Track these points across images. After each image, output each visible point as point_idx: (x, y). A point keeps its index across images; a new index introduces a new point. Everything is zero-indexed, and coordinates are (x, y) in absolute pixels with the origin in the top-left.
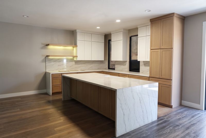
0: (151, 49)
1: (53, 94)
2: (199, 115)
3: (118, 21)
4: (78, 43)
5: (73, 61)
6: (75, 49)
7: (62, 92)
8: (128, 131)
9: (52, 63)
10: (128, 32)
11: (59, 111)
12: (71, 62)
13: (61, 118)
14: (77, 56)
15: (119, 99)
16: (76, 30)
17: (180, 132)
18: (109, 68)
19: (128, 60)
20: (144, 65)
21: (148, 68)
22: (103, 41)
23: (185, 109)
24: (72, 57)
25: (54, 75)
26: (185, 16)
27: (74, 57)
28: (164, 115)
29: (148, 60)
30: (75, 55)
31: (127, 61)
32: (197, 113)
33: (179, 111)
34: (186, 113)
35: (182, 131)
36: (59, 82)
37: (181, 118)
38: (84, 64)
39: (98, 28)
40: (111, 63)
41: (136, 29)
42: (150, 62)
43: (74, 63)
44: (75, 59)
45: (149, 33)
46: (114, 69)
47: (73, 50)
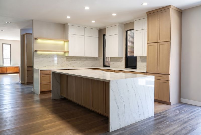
0: (148, 43)
1: (42, 93)
2: (198, 111)
3: (114, 15)
4: (70, 37)
5: (64, 57)
6: (66, 43)
7: (51, 91)
8: (123, 126)
9: (41, 59)
10: (124, 26)
11: (48, 110)
12: (62, 58)
13: (50, 116)
14: (68, 52)
15: (113, 91)
16: (68, 23)
17: (177, 126)
18: (104, 66)
19: (124, 56)
20: (140, 61)
21: (145, 64)
22: (98, 36)
23: (183, 106)
24: (63, 53)
25: (43, 71)
26: (182, 10)
27: (65, 53)
28: (162, 111)
29: (145, 54)
30: (66, 50)
31: (122, 57)
32: (196, 109)
33: (177, 108)
34: (184, 109)
35: (179, 125)
36: (48, 80)
37: (179, 114)
38: (76, 60)
39: (93, 22)
40: (106, 60)
41: (132, 23)
42: (147, 58)
43: (65, 59)
44: (66, 55)
45: (145, 27)
46: (109, 66)
47: (64, 45)
